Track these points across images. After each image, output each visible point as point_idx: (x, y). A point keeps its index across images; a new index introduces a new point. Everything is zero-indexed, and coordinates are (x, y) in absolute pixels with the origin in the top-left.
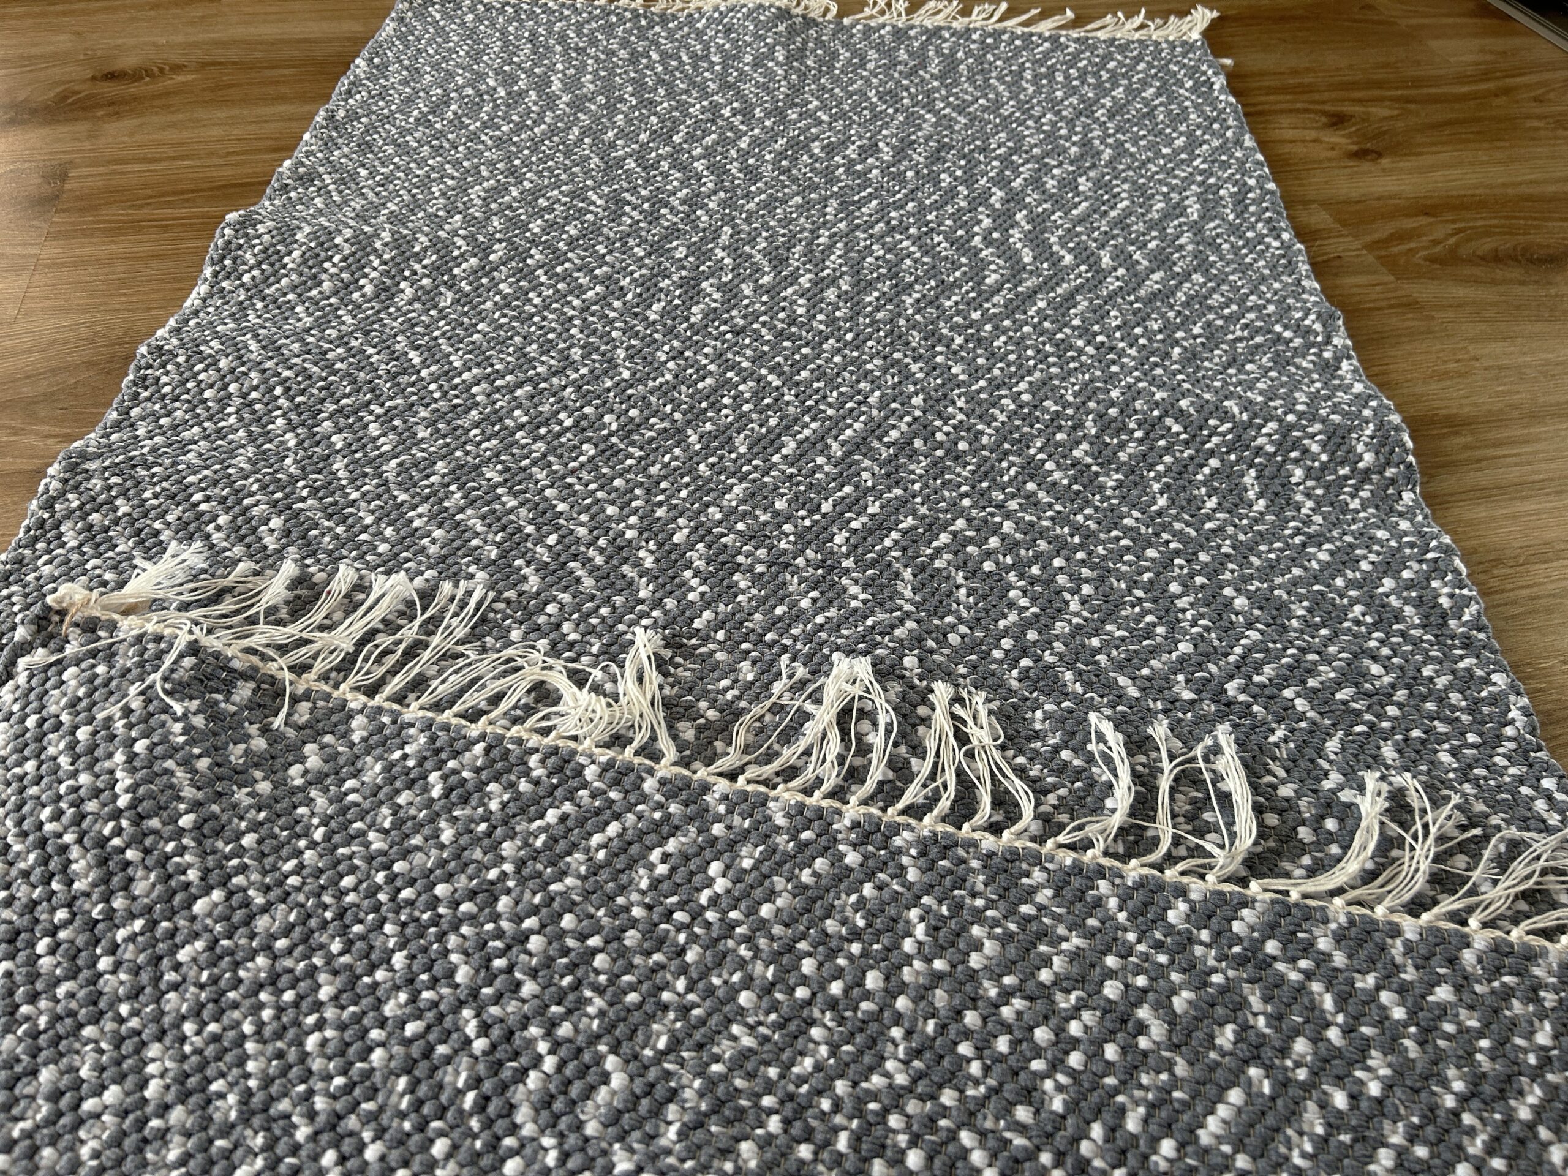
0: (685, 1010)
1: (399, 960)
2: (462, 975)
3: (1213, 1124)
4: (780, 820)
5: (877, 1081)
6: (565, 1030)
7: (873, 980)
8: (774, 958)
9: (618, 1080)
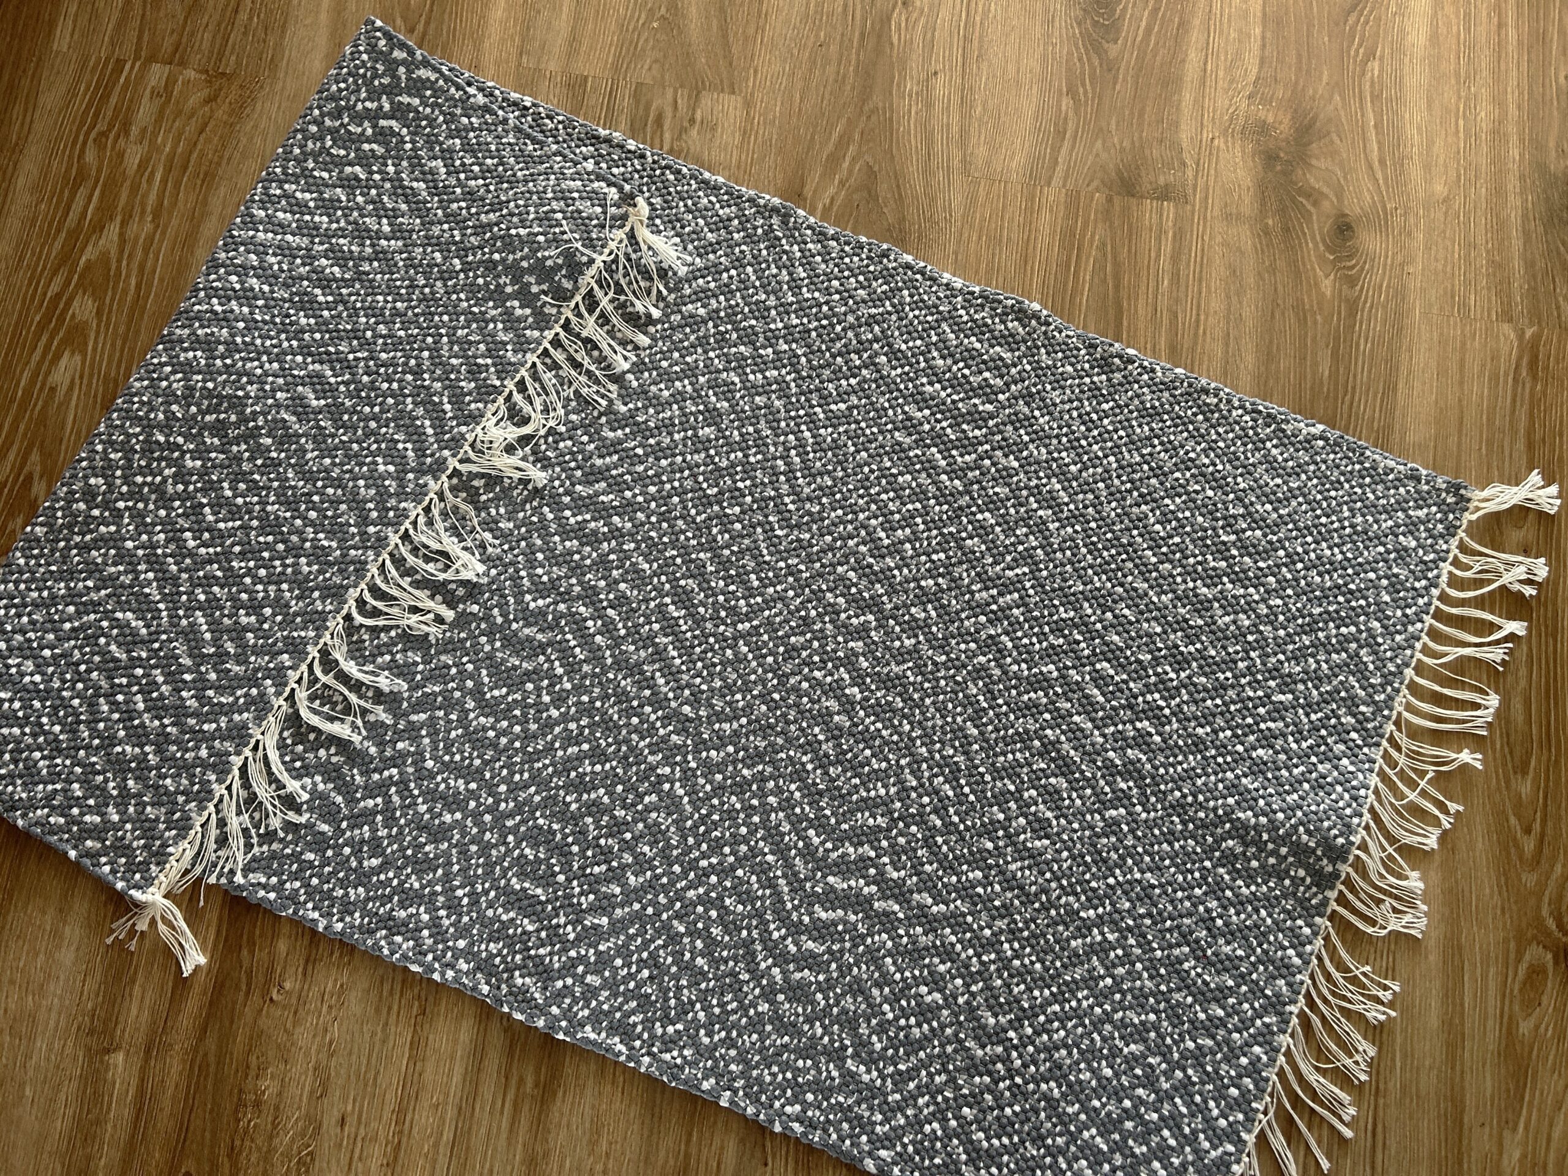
0: (333, 436)
1: (402, 333)
2: (384, 356)
3: (202, 620)
4: (403, 505)
5: (272, 499)
6: (342, 388)
7: (313, 514)
8: (339, 479)
9: (314, 403)
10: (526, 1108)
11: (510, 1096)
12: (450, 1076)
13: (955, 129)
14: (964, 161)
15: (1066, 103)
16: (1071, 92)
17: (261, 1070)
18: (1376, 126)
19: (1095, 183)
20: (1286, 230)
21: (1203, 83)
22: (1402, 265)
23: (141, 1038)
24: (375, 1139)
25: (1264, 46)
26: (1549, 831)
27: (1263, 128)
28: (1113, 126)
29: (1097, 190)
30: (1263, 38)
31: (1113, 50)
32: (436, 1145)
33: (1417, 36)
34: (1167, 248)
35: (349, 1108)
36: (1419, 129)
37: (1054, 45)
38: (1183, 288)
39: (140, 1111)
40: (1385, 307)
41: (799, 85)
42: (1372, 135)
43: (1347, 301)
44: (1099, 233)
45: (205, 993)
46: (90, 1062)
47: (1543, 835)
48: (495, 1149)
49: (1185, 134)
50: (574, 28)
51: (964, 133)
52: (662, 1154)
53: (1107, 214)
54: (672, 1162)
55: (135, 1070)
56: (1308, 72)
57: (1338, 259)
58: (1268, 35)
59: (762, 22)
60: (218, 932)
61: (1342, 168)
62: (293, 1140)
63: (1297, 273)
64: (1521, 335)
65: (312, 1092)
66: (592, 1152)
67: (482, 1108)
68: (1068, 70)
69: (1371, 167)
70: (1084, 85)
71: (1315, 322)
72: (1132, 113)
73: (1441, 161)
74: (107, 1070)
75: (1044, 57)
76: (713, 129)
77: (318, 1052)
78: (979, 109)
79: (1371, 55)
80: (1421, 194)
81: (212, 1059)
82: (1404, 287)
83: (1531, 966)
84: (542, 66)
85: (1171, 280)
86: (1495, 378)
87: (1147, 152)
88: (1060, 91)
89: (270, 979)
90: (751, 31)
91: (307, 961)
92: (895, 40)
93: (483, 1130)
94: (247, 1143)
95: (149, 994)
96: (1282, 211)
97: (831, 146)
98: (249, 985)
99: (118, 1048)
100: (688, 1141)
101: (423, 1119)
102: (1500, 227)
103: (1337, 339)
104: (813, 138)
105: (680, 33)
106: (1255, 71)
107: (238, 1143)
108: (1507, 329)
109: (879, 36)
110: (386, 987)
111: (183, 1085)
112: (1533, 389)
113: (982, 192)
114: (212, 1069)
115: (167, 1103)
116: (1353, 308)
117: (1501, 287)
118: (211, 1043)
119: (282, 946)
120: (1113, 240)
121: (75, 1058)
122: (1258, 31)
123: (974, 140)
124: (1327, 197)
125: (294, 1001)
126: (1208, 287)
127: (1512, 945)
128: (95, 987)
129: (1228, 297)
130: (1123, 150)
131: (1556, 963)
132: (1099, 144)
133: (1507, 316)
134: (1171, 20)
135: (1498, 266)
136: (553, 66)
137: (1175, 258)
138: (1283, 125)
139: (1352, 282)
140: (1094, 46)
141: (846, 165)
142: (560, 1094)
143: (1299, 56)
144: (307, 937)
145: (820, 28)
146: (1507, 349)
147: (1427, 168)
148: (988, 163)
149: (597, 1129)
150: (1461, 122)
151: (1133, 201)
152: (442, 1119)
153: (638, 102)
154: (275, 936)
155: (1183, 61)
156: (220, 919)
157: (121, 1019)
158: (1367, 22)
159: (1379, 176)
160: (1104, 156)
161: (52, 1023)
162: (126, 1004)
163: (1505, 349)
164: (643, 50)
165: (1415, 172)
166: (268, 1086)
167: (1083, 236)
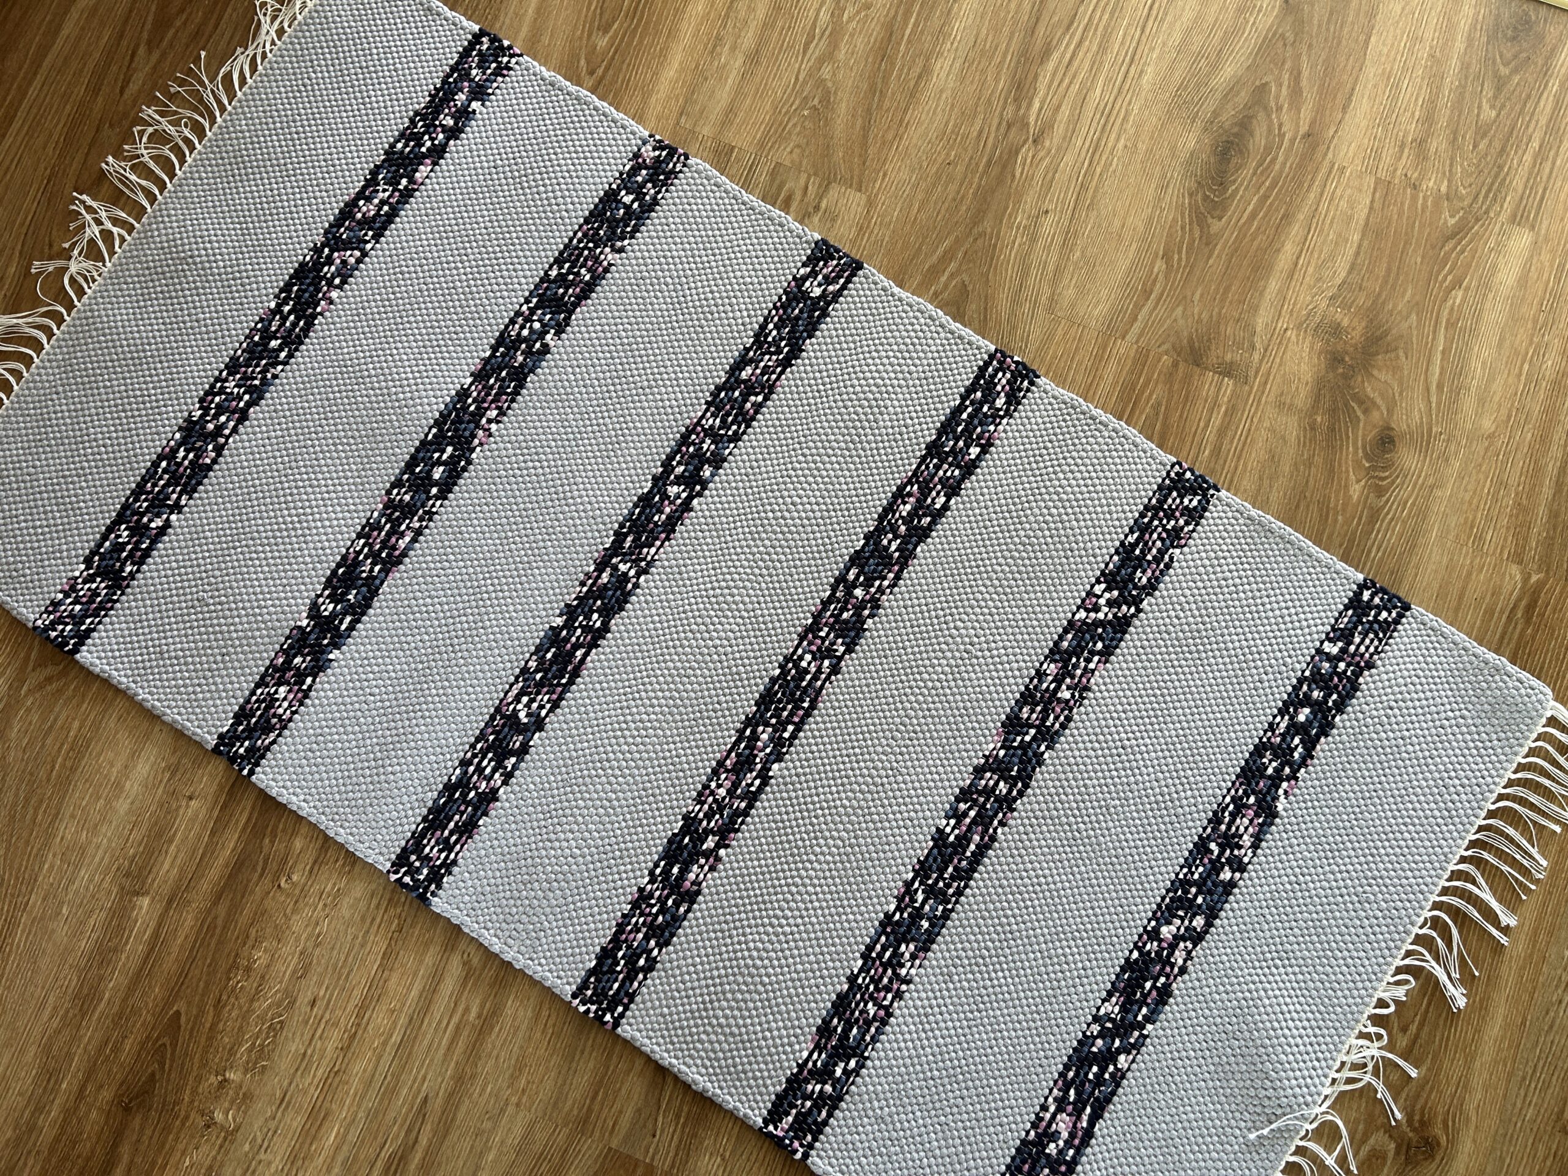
10: (465, 1033)
11: (455, 1020)
12: (409, 990)
13: (1051, 267)
14: (1051, 299)
15: (1160, 265)
16: (1167, 256)
17: (258, 942)
18: (1443, 352)
19: (1165, 347)
20: (1332, 429)
21: (1291, 275)
22: (1432, 487)
23: (166, 890)
24: (336, 1024)
25: (1357, 254)
26: (1424, 1034)
27: (1336, 330)
28: (1197, 296)
29: (1166, 353)
30: (1359, 246)
31: (1216, 226)
32: (385, 1043)
33: (1507, 275)
34: (1217, 420)
35: (322, 993)
36: (1484, 363)
37: (1162, 210)
38: (1221, 462)
39: (151, 950)
40: (1404, 522)
41: (920, 196)
42: (1438, 358)
43: (1371, 508)
44: (1158, 392)
45: (227, 866)
46: (121, 898)
47: (1417, 1036)
48: (432, 1060)
49: (1261, 321)
50: (733, 100)
51: (1058, 271)
52: (569, 1103)
53: (1170, 377)
54: (575, 1112)
55: (156, 916)
56: (1394, 287)
57: (1374, 468)
58: (1365, 243)
59: (902, 129)
60: (249, 819)
61: (1401, 384)
62: (270, 1007)
63: (1331, 471)
64: (1526, 579)
65: (294, 972)
66: (512, 1084)
67: (430, 1024)
68: (1170, 235)
69: (1428, 390)
70: (1180, 253)
71: (1336, 521)
72: (1217, 289)
73: (1496, 399)
74: (133, 908)
75: (1150, 218)
76: (834, 220)
77: (307, 939)
78: (1078, 254)
79: (1458, 283)
80: (1469, 426)
81: (220, 922)
82: (1428, 508)
83: (1373, 1150)
84: (698, 129)
85: (1212, 452)
86: (1490, 612)
87: (1222, 328)
88: (1156, 254)
89: (283, 867)
90: (890, 136)
91: (315, 862)
92: (1018, 175)
93: (426, 1042)
94: (232, 1000)
95: (181, 855)
96: (1333, 411)
97: (935, 258)
98: (264, 869)
99: (147, 893)
100: (594, 1098)
101: (379, 1018)
102: (1536, 472)
103: (1351, 541)
104: (920, 248)
105: (826, 125)
106: (1343, 274)
107: (224, 997)
108: (1515, 570)
109: (1004, 167)
110: (374, 902)
111: (192, 939)
112: (1523, 631)
113: (1060, 332)
114: (218, 931)
115: (175, 950)
116: (1375, 515)
117: (1520, 529)
118: (222, 910)
119: (298, 844)
120: (1169, 401)
121: (110, 892)
122: (1356, 237)
123: (1066, 282)
124: (1379, 408)
125: (297, 892)
126: (1245, 465)
127: (1361, 1127)
128: (138, 838)
129: (1261, 478)
130: (1199, 321)
131: (1397, 1152)
132: (1180, 309)
133: (1518, 557)
134: (1277, 210)
135: (1522, 509)
136: (706, 131)
137: (1222, 432)
138: (1356, 331)
139: (1380, 491)
140: (1200, 220)
141: (943, 279)
142: (497, 1029)
143: (1389, 270)
144: (320, 842)
145: (952, 148)
146: (1510, 588)
147: (1482, 402)
148: (1073, 306)
149: (519, 1067)
150: (1526, 366)
151: (1198, 370)
152: (395, 1023)
153: (773, 180)
154: (294, 833)
155: (1278, 250)
156: (253, 808)
157: (155, 870)
158: (1463, 251)
159: (1434, 399)
160: (1181, 322)
161: (97, 859)
162: (161, 858)
163: (1507, 587)
164: (790, 133)
165: (1468, 404)
166: (260, 957)
167: (1142, 392)
